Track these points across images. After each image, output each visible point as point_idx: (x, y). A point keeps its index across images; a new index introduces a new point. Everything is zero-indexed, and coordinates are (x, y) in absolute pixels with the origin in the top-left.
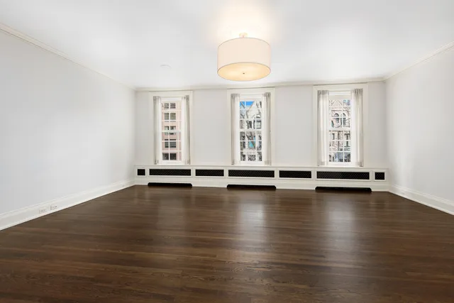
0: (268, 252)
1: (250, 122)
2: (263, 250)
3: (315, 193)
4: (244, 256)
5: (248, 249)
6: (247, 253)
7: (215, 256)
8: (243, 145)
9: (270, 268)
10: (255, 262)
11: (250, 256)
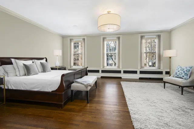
0: (119, 106)
1: (111, 49)
2: (116, 105)
3: (139, 80)
4: (108, 107)
5: (110, 105)
6: (109, 106)
7: (96, 107)
8: (108, 59)
9: (119, 113)
10: (113, 110)
11: (111, 108)
